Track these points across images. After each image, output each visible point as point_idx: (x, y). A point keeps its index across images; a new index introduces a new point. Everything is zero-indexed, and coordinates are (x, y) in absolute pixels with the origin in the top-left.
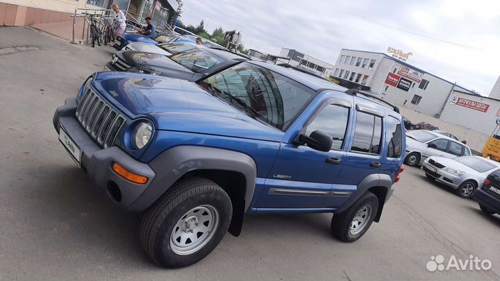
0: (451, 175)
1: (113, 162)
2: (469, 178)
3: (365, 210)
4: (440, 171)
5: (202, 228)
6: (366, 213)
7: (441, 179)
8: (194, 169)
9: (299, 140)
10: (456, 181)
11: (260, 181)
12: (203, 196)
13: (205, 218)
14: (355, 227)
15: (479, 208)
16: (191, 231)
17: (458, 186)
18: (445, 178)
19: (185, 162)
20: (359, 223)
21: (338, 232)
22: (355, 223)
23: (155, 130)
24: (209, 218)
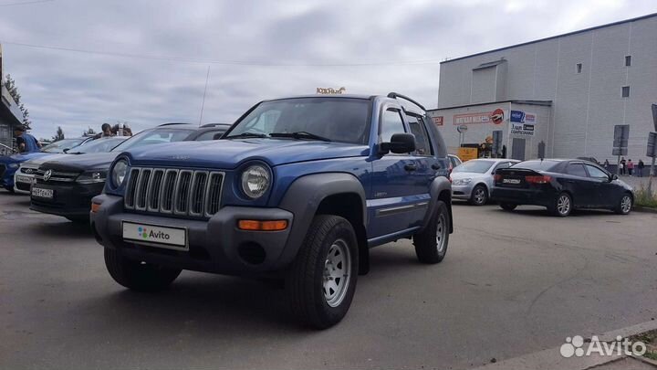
1: (237, 220)
2: (478, 182)
3: (439, 222)
5: (338, 273)
6: (441, 225)
9: (382, 150)
10: (467, 190)
11: (370, 203)
13: (338, 259)
16: (331, 279)
17: (470, 195)
20: (439, 239)
23: (272, 167)
24: (341, 258)
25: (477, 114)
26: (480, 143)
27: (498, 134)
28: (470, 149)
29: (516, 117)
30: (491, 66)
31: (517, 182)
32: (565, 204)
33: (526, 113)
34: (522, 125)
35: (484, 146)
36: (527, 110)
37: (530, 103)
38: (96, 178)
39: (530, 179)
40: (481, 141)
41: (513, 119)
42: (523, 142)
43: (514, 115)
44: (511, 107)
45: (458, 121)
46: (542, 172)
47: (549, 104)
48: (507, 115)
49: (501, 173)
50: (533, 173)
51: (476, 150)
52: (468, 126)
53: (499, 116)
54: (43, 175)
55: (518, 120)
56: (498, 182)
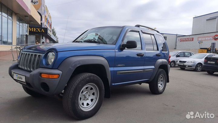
0: (190, 64)
1: (41, 74)
3: (161, 78)
4: (185, 64)
5: (92, 97)
6: (162, 79)
7: (187, 67)
8: (80, 65)
9: (122, 47)
11: (112, 69)
12: (88, 78)
13: (92, 91)
14: (160, 87)
15: (207, 73)
16: (88, 99)
18: (188, 66)
19: (74, 63)
20: (161, 84)
21: (154, 91)
22: (159, 85)
23: (57, 53)
24: (94, 91)
26: (208, 48)
27: (214, 44)
28: (204, 50)
30: (214, 18)
31: (214, 63)
45: (199, 39)
49: (207, 59)
51: (206, 50)
56: (205, 62)
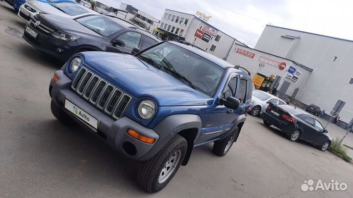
1: (128, 129)
5: (169, 164)
8: (180, 130)
10: (252, 106)
13: (173, 158)
15: (263, 123)
16: (165, 167)
17: (251, 109)
19: (177, 127)
23: (158, 106)
24: (175, 158)
25: (272, 61)
27: (279, 78)
28: (261, 77)
29: (292, 70)
30: (292, 39)
31: (278, 115)
32: (296, 135)
33: (297, 71)
34: (292, 75)
35: (268, 79)
36: (298, 69)
37: (302, 66)
38: (63, 36)
39: (284, 116)
40: (268, 75)
41: (289, 71)
42: (289, 84)
43: (291, 69)
44: (291, 64)
45: (261, 60)
46: (292, 115)
47: (311, 71)
48: (287, 67)
49: (272, 106)
50: (287, 114)
51: (264, 78)
52: (266, 65)
53: (283, 66)
54: (35, 22)
55: (292, 72)
56: (268, 110)
